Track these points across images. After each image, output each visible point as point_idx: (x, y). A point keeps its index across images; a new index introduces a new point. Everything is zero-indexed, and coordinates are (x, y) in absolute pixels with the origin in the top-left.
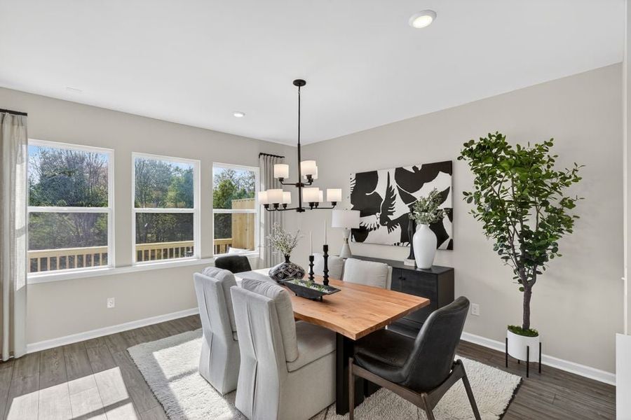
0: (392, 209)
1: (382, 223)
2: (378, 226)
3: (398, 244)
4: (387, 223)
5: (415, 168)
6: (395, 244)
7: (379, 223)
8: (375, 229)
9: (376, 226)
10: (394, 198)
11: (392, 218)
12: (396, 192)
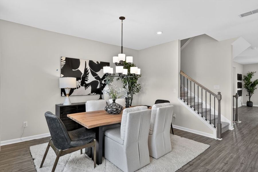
0: (87, 78)
1: (82, 85)
2: (80, 87)
3: (90, 94)
4: (84, 85)
5: (97, 62)
6: (88, 95)
7: (80, 85)
8: (78, 88)
9: (78, 86)
10: (88, 74)
11: (87, 82)
12: (89, 71)
